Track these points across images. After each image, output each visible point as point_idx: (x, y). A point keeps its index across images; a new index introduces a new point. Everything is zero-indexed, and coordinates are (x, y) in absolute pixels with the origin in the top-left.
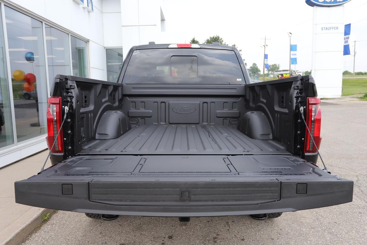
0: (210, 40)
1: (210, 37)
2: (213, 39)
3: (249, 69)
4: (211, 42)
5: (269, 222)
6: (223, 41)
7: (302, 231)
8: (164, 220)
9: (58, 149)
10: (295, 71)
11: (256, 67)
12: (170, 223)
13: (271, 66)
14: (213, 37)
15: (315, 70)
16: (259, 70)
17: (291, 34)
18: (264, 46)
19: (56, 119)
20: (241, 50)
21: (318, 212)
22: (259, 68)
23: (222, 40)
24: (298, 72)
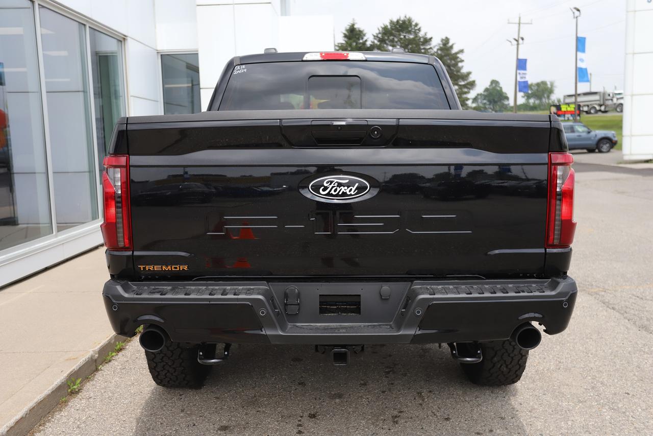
0: (389, 27)
1: (389, 21)
2: (398, 26)
3: (482, 93)
4: (393, 32)
5: (499, 392)
6: (422, 29)
7: (560, 406)
8: (300, 390)
9: (123, 243)
10: (611, 95)
11: (499, 89)
12: (310, 395)
13: (534, 86)
14: (398, 21)
15: (632, 95)
16: (504, 95)
17: (578, 10)
18: (517, 41)
19: (120, 192)
20: (462, 51)
21: (597, 376)
22: (504, 90)
23: (418, 27)
24: (619, 96)
